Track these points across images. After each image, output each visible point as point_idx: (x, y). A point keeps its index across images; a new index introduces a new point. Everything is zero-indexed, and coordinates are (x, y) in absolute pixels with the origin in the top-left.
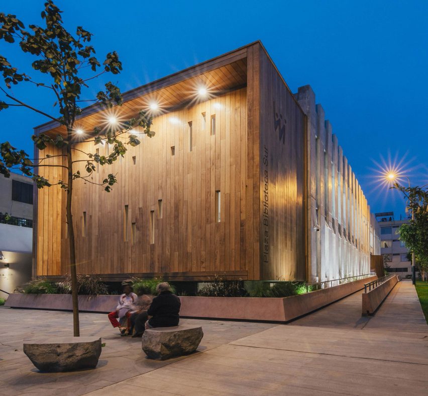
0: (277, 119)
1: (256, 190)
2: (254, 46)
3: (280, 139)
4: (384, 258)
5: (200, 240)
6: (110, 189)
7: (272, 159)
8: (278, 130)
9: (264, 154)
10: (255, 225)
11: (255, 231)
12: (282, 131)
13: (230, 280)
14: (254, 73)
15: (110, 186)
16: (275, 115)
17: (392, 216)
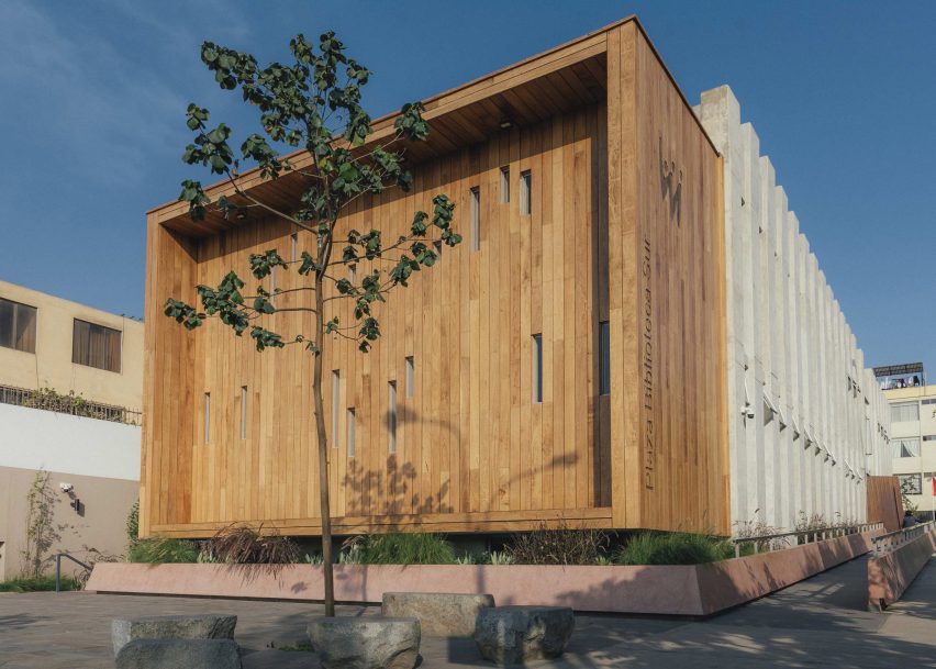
0: (666, 175)
1: (628, 334)
2: (623, 28)
3: (672, 216)
4: (901, 483)
5: (497, 442)
6: (367, 347)
7: (658, 264)
8: (667, 198)
9: (644, 253)
10: (627, 407)
11: (628, 420)
12: (676, 199)
13: (573, 528)
14: (624, 85)
15: (369, 341)
16: (663, 165)
17: (919, 375)
